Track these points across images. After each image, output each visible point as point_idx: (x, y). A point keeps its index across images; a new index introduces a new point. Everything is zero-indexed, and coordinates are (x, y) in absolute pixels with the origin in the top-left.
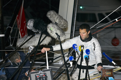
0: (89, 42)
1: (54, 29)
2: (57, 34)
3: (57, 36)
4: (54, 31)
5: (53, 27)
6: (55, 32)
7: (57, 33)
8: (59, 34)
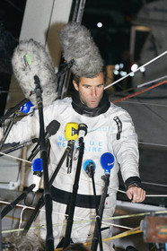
0: (102, 115)
1: (36, 63)
2: (36, 78)
3: (34, 86)
4: (33, 69)
5: (35, 56)
6: (34, 71)
7: (40, 77)
8: (43, 83)
